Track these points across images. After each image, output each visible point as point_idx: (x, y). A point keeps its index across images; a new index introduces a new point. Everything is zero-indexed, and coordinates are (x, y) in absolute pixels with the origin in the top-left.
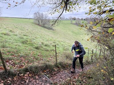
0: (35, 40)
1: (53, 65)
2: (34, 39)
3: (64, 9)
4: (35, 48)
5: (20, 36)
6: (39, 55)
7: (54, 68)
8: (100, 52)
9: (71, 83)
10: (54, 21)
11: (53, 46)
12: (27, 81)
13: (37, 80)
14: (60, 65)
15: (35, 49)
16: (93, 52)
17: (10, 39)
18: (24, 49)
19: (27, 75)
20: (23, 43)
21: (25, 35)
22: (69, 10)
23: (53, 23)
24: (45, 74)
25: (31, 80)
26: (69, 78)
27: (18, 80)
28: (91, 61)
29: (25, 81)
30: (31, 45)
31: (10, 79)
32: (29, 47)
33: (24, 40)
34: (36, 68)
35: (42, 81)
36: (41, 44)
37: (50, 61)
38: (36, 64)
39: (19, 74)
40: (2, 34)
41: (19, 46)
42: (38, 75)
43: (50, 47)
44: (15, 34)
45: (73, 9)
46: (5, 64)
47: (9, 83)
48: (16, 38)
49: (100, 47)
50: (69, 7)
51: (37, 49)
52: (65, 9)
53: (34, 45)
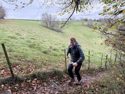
0: (43, 43)
1: (62, 71)
2: (41, 43)
3: (74, 9)
4: (43, 52)
5: (27, 39)
6: (48, 60)
7: (64, 75)
8: (116, 57)
9: (83, 91)
10: (64, 22)
11: (62, 50)
12: (35, 88)
13: (45, 88)
15: (43, 54)
16: (107, 58)
17: (17, 43)
18: (31, 53)
19: (35, 81)
20: (30, 46)
21: (32, 39)
22: (80, 10)
23: (63, 25)
24: (54, 81)
25: (39, 86)
26: (80, 86)
27: (26, 87)
28: (104, 67)
29: (32, 88)
30: (39, 50)
31: (17, 85)
32: (37, 52)
33: (32, 44)
34: (44, 74)
35: (51, 88)
36: (49, 48)
37: (59, 67)
38: (44, 69)
39: (26, 80)
40: (9, 37)
41: (26, 50)
42: (47, 82)
43: (59, 52)
44: (22, 37)
45: (85, 9)
46: (12, 69)
47: (16, 89)
48: (23, 42)
49: (115, 52)
50: (81, 7)
51: (45, 53)
52: (76, 9)
53: (42, 50)
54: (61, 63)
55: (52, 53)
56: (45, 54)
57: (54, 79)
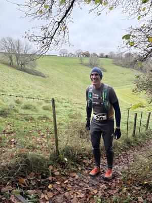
6: (7, 131)
36: (14, 103)
51: (1, 115)
54: (43, 136)
55: (21, 114)
56: (1, 118)
57: (24, 184)
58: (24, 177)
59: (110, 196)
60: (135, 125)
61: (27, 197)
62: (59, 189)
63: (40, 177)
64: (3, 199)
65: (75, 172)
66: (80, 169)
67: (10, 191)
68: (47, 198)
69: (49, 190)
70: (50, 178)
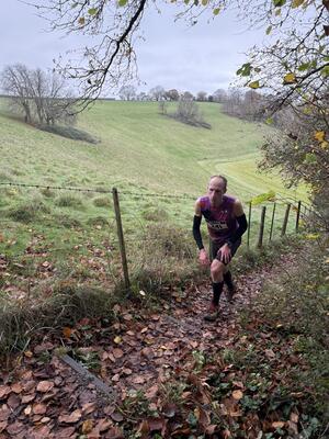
1: (108, 291)
4: (13, 215)
6: (34, 248)
7: (116, 306)
11: (99, 204)
14: (145, 286)
15: (11, 222)
24: (71, 353)
37: (92, 272)
43: (83, 209)
51: (18, 219)
53: (7, 204)
54: (98, 254)
55: (56, 216)
56: (19, 224)
57: (72, 338)
58: (72, 327)
59: (220, 350)
60: (262, 228)
61: (79, 359)
62: (133, 343)
63: (99, 325)
64: (40, 363)
65: (159, 312)
66: (167, 307)
67: (50, 351)
68: (113, 359)
69: (116, 346)
70: (116, 326)
